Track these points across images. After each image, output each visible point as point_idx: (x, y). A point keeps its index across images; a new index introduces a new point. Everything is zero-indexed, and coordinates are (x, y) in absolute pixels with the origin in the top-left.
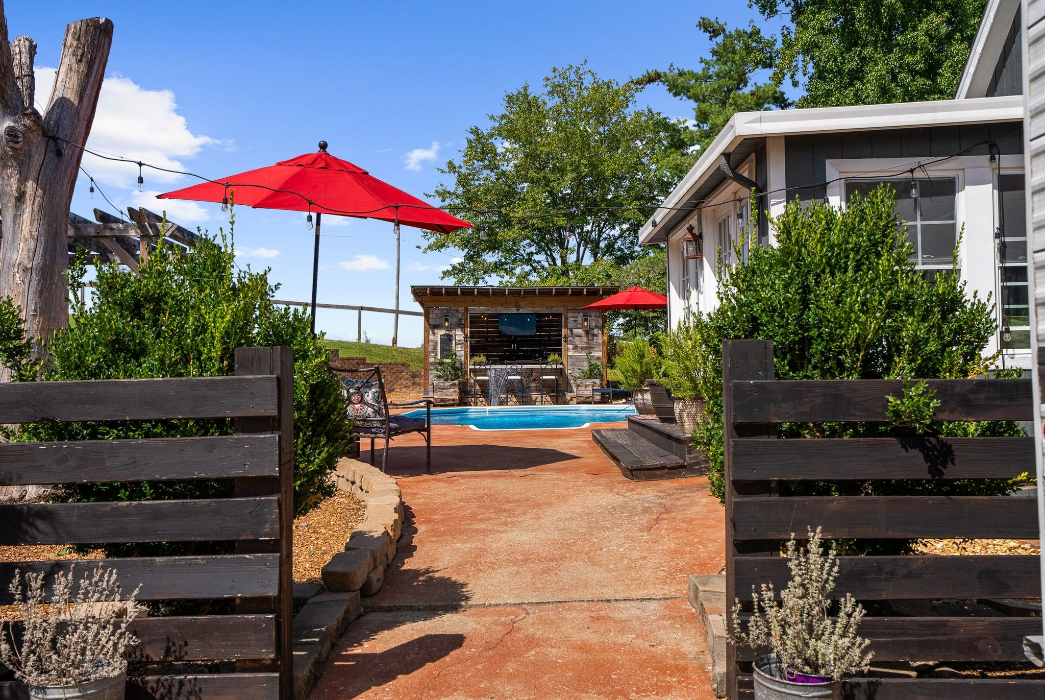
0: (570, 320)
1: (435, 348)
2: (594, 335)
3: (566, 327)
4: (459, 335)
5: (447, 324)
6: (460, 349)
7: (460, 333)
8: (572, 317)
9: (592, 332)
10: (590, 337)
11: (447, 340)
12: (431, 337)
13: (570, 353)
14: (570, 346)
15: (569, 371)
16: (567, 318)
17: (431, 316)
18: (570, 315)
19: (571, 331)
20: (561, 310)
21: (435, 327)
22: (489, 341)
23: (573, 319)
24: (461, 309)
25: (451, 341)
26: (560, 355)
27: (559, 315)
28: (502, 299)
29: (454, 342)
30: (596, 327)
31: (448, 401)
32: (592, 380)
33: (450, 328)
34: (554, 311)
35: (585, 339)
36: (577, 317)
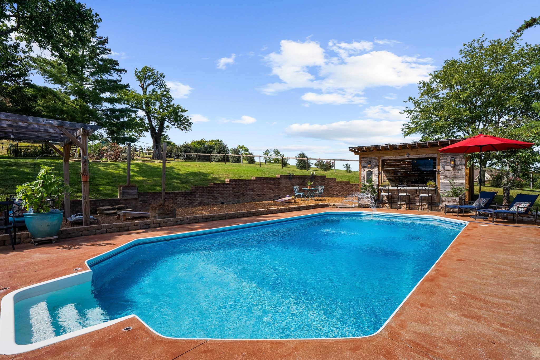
0: (442, 161)
1: (364, 178)
2: (459, 170)
3: (439, 165)
4: (376, 171)
5: (369, 166)
6: (376, 178)
7: (376, 170)
8: (443, 159)
9: (458, 167)
10: (456, 171)
11: (370, 174)
12: (362, 172)
13: (442, 181)
14: (442, 177)
15: (441, 191)
16: (439, 160)
17: (362, 162)
18: (441, 158)
19: (443, 167)
20: (436, 155)
21: (364, 167)
22: (408, 174)
23: (444, 160)
24: (377, 158)
25: (372, 174)
26: (435, 181)
27: (434, 159)
28: (398, 151)
29: (373, 175)
30: (461, 165)
31: (365, 205)
32: (453, 198)
33: (371, 168)
34: (431, 156)
35: (452, 172)
36: (446, 159)
